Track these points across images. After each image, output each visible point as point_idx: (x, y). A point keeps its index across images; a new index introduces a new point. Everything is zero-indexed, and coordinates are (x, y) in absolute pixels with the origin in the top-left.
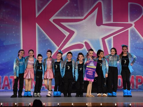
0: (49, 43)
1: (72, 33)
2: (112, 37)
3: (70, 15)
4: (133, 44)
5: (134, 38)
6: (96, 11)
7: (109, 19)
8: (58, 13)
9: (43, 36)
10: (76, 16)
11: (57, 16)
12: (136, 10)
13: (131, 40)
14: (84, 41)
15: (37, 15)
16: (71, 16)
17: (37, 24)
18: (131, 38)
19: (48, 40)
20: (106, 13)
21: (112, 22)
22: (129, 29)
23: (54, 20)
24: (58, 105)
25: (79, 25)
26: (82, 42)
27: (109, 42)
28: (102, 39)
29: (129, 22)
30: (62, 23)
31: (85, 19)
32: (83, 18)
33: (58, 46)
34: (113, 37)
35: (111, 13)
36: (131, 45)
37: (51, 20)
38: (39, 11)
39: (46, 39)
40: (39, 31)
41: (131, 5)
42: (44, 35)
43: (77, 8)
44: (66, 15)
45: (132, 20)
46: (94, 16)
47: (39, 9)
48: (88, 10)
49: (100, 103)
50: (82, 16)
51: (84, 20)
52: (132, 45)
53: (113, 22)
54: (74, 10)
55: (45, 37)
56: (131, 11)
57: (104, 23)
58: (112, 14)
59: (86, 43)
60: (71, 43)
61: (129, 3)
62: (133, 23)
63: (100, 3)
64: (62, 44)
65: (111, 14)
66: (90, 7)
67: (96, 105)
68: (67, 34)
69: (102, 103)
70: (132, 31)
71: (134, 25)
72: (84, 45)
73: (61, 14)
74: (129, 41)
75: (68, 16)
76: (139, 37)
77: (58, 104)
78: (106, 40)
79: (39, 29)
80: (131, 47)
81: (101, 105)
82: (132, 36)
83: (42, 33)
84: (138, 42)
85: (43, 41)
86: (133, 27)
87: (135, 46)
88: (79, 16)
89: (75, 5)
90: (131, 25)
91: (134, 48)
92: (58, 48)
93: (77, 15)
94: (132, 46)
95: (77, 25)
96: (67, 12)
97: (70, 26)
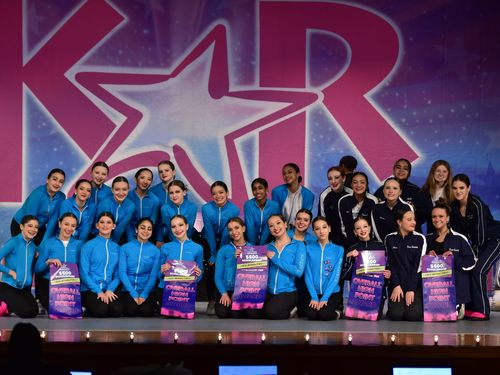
0: (61, 147)
1: (134, 117)
2: (255, 133)
3: (129, 61)
4: (319, 155)
5: (322, 137)
6: (208, 54)
7: (247, 78)
8: (94, 56)
9: (44, 124)
10: (146, 65)
11: (88, 62)
12: (331, 54)
13: (312, 143)
14: (172, 145)
15: (26, 58)
16: (134, 65)
17: (25, 87)
18: (312, 136)
19: (58, 136)
20: (239, 60)
21: (256, 87)
22: (308, 109)
23: (80, 77)
24: (88, 339)
25: (156, 93)
26: (166, 147)
27: (248, 146)
28: (226, 137)
29: (308, 89)
30: (104, 86)
31: (174, 75)
32: (168, 72)
33: (91, 158)
34: (260, 133)
35: (253, 59)
36: (314, 157)
37: (70, 75)
38: (31, 46)
39: (52, 133)
40: (33, 108)
41: (314, 36)
42: (46, 120)
43: (150, 40)
44: (118, 62)
45: (315, 82)
46: (201, 67)
47: (33, 40)
48: (184, 49)
49: (217, 334)
50: (167, 65)
51: (171, 80)
52: (316, 157)
53: (261, 86)
54: (143, 48)
55: (50, 126)
56: (313, 55)
57: (233, 88)
58: (257, 63)
59: (177, 149)
60: (132, 147)
61: (309, 32)
62: (318, 91)
63: (221, 29)
64: (104, 152)
65: (253, 63)
66: (192, 41)
67: (203, 339)
68: (119, 119)
69: (222, 333)
70: (318, 116)
71: (321, 97)
72: (172, 154)
73: (102, 57)
74: (307, 145)
75: (123, 64)
76: (335, 135)
77: (88, 336)
78: (238, 142)
79: (31, 103)
80: (314, 165)
81: (220, 337)
82: (315, 131)
83: (41, 114)
84: (333, 149)
85: (44, 139)
86: (320, 102)
87: (323, 160)
88: (156, 65)
89: (145, 32)
90: (314, 97)
91: (322, 168)
92: (89, 162)
93: (151, 62)
94: (315, 160)
95: (150, 93)
96: (121, 52)
97: (128, 94)
